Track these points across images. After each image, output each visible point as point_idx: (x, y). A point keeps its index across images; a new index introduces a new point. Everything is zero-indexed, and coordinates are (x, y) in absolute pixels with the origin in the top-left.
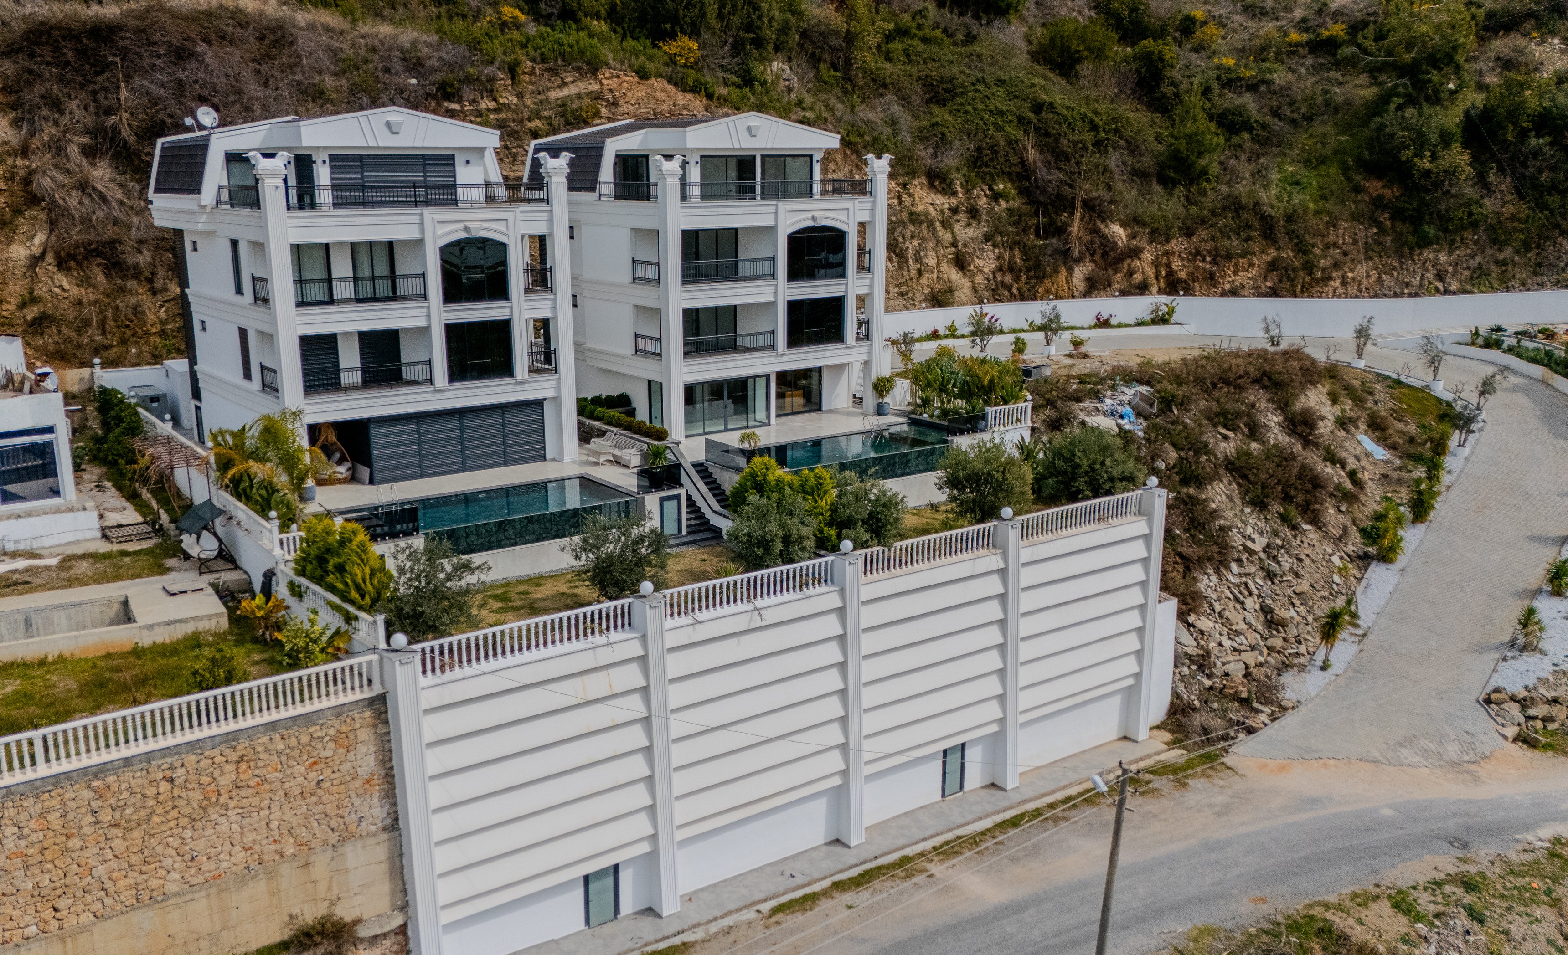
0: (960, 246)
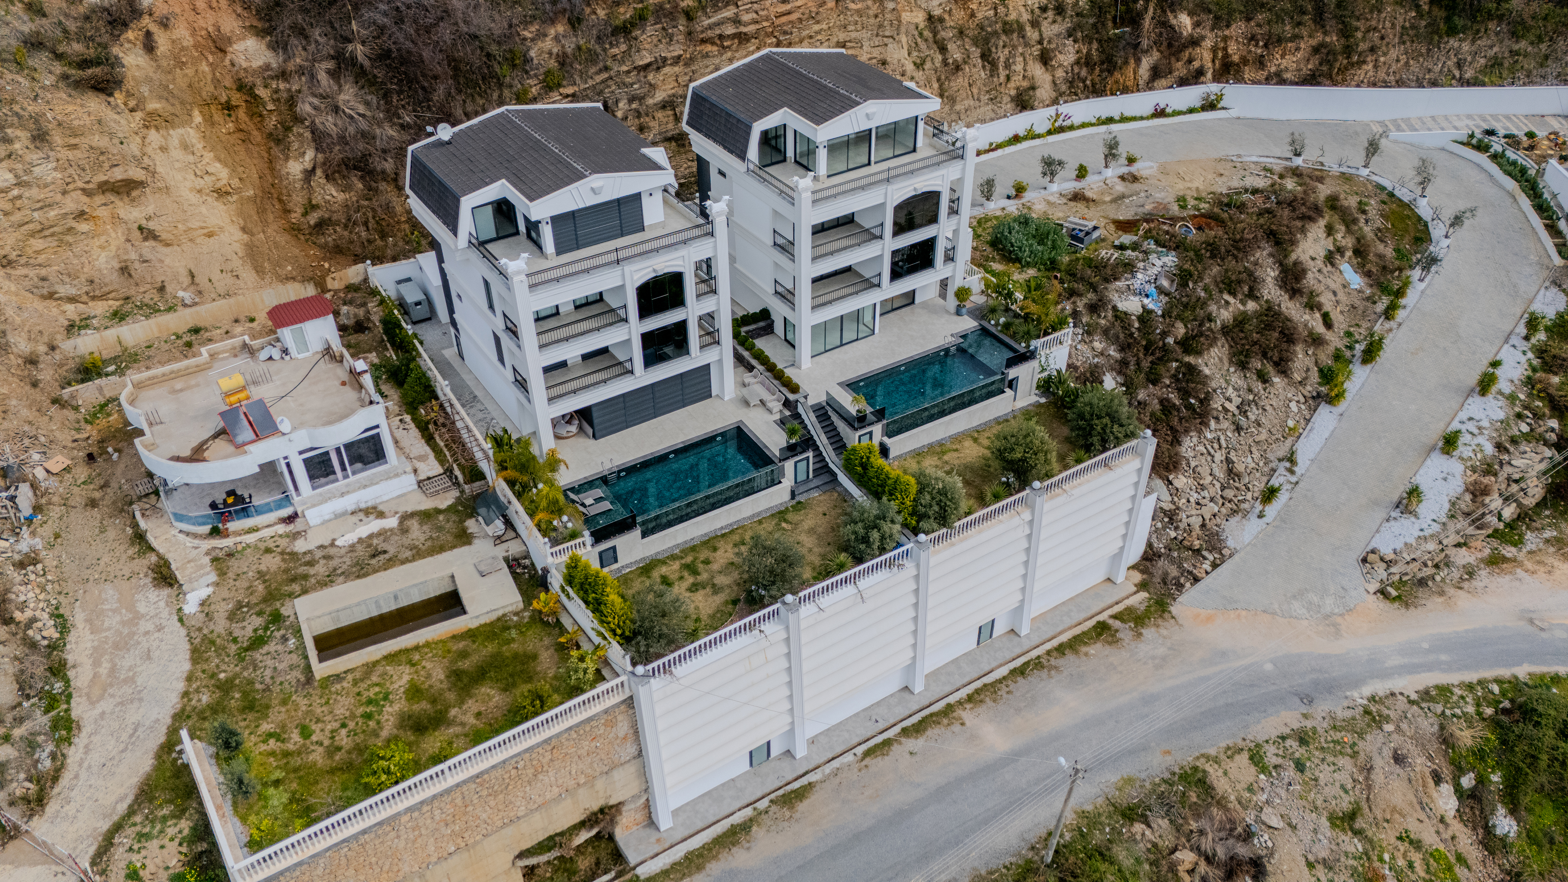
0: (1045, 43)
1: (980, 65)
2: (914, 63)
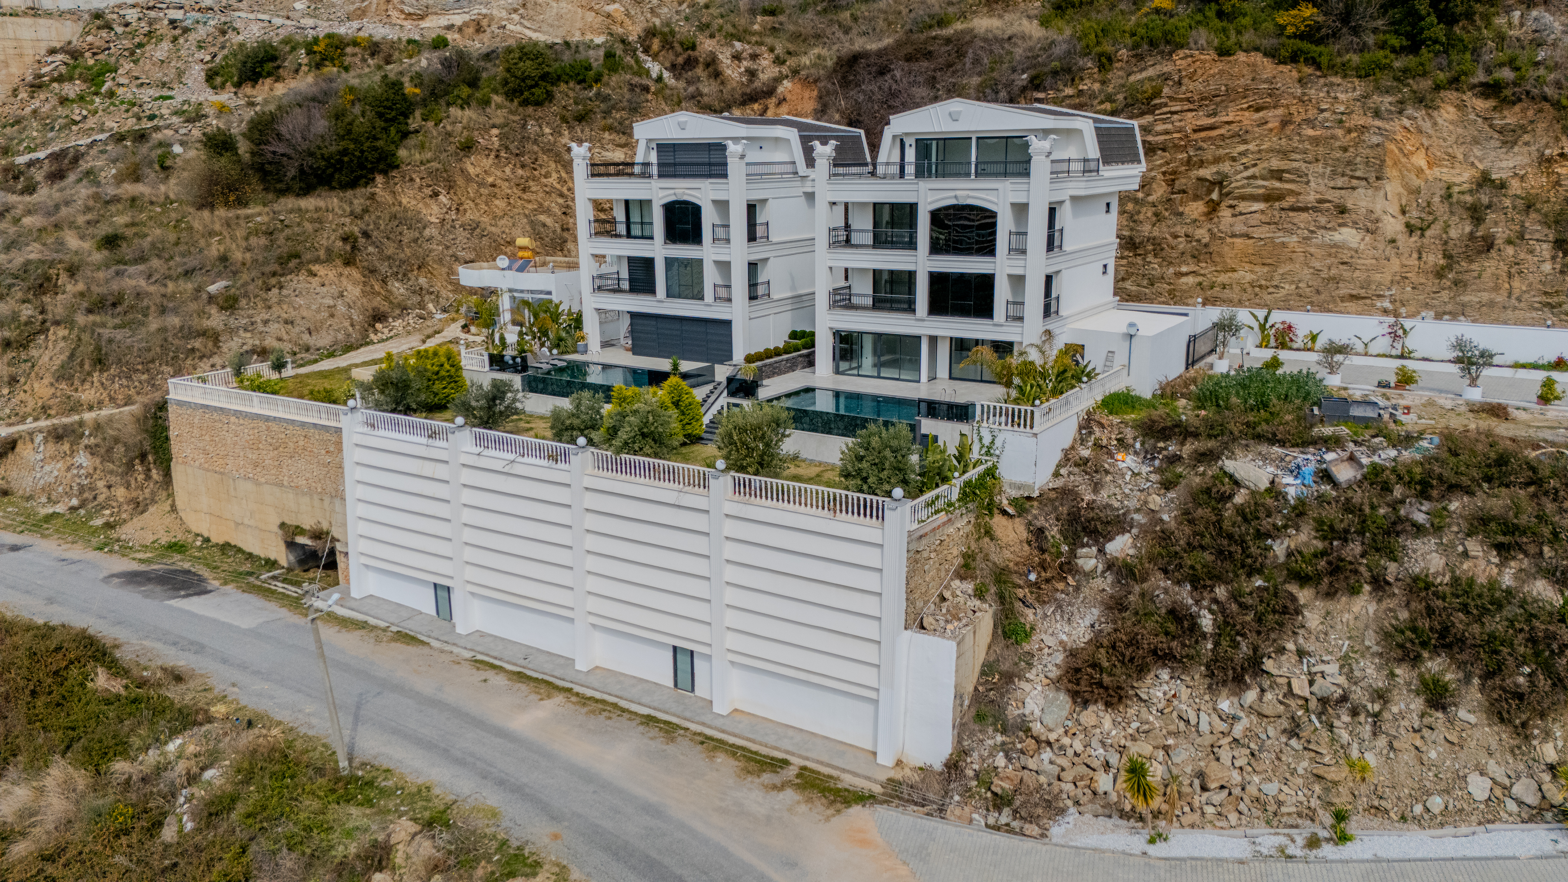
1: (1547, 254)
2: (1408, 225)
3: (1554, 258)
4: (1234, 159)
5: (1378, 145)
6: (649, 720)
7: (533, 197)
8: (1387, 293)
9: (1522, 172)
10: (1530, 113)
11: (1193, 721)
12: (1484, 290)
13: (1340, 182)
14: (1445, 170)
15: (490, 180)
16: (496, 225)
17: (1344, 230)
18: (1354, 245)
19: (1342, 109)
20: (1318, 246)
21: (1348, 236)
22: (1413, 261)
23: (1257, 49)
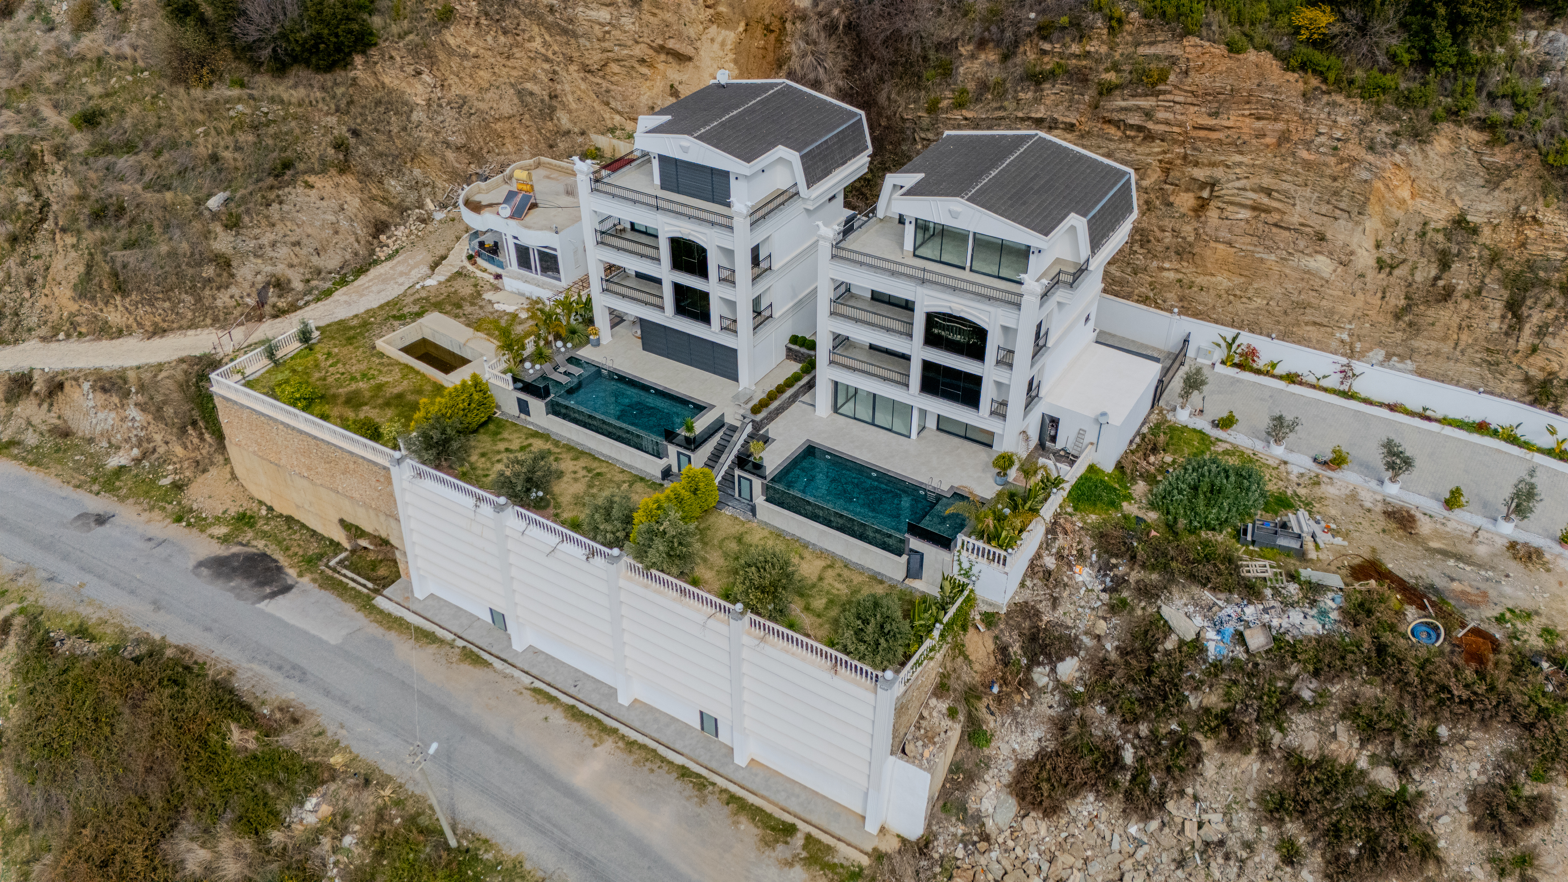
1: (1498, 313)
2: (1379, 261)
3: (1503, 317)
4: (1228, 167)
5: (1366, 181)
6: (684, 773)
7: (518, 63)
8: (1348, 326)
9: (1496, 222)
10: (1519, 156)
11: (1108, 838)
12: (1434, 339)
13: (1325, 208)
14: (1426, 203)
15: (473, 50)
16: (483, 100)
17: (1320, 257)
18: (1326, 275)
19: (1339, 134)
20: (1295, 269)
21: (1322, 264)
22: (1376, 301)
23: (1269, 48)
